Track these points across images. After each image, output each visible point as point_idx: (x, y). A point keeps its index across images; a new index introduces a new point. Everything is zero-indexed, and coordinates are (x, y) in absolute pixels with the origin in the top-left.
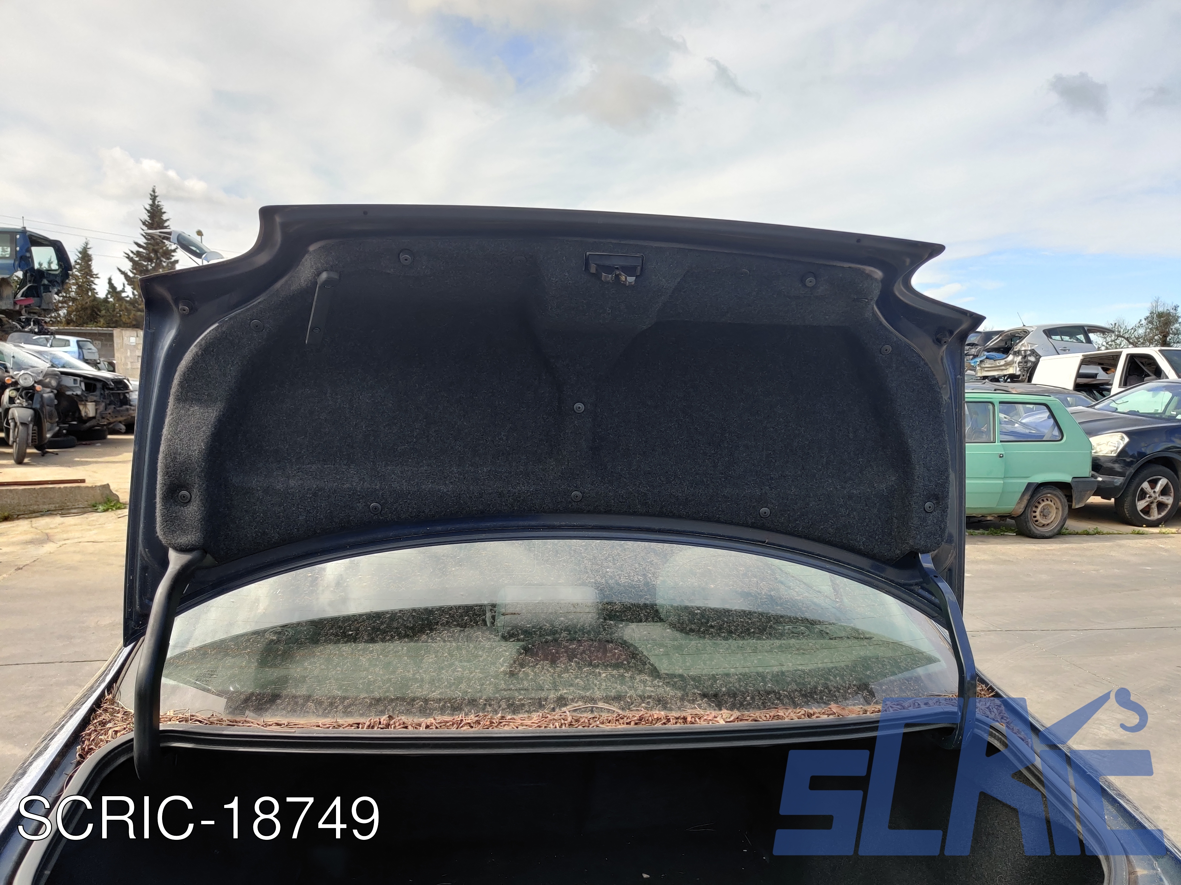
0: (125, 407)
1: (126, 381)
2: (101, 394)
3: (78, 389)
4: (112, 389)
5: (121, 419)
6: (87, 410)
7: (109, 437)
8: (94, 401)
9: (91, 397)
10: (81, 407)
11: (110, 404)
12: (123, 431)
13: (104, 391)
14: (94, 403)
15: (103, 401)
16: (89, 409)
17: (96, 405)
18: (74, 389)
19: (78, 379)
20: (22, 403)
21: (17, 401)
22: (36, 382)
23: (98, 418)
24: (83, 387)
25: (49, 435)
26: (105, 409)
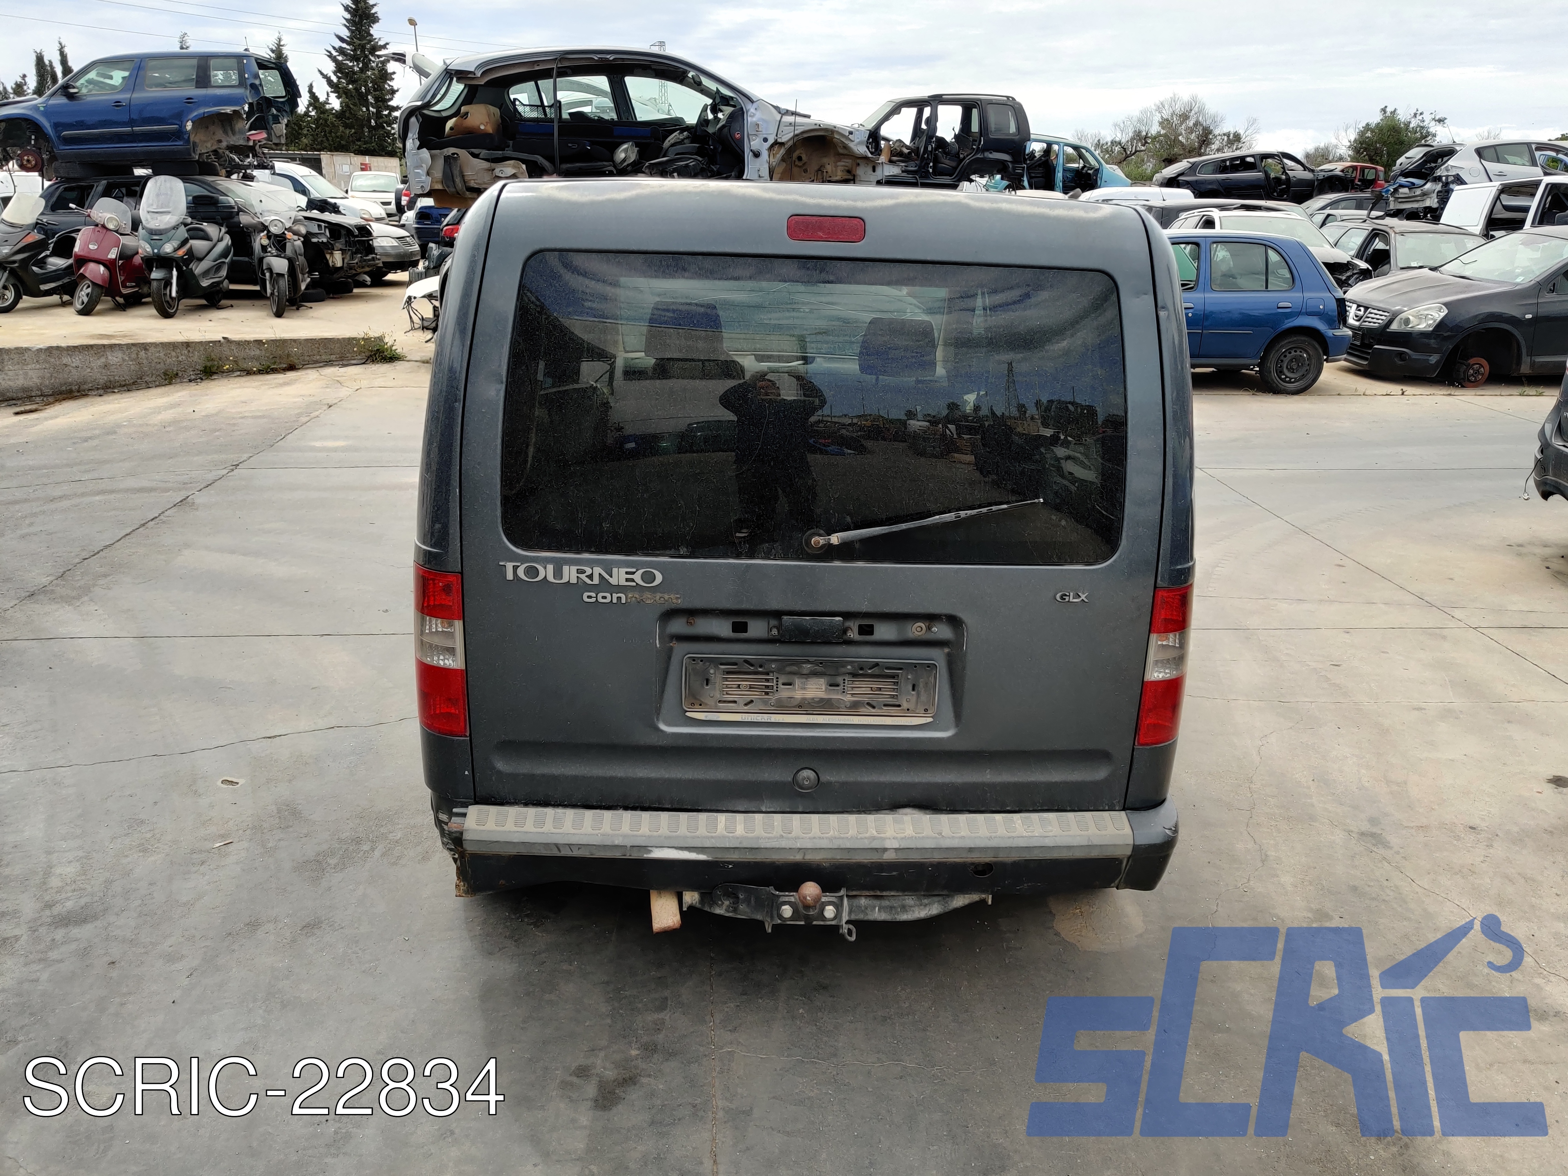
0: (370, 257)
1: (368, 227)
2: (346, 241)
3: (323, 235)
4: (357, 236)
5: (367, 269)
6: (334, 260)
7: (355, 291)
8: (341, 250)
9: (338, 245)
10: (328, 256)
11: (356, 253)
12: (369, 283)
13: (350, 239)
14: (340, 252)
15: (349, 250)
16: (337, 259)
17: (342, 254)
18: (319, 237)
19: (323, 224)
20: (274, 252)
21: (269, 249)
22: (286, 229)
23: (345, 269)
24: (328, 233)
25: (303, 287)
26: (352, 258)
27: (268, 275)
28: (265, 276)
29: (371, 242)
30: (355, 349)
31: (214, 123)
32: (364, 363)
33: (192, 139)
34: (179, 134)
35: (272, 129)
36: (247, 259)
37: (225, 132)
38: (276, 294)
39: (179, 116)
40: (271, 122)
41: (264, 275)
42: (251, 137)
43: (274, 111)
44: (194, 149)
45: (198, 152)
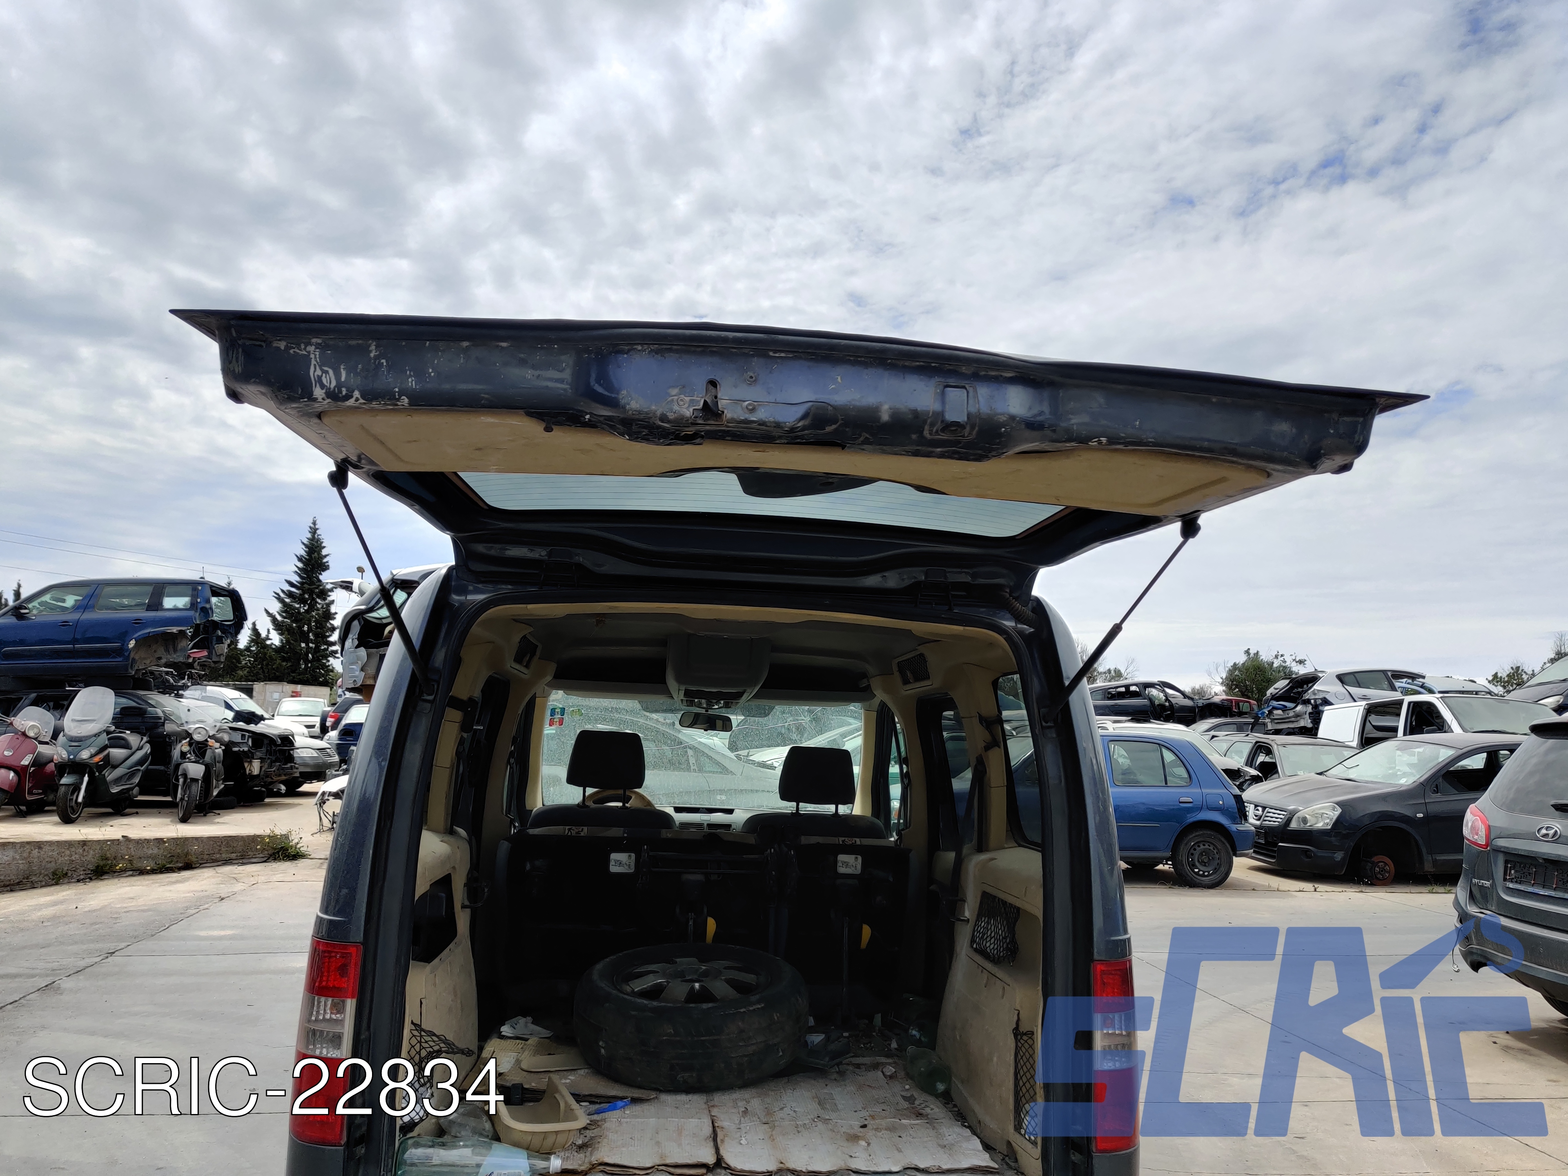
0: (289, 765)
1: (291, 737)
2: (267, 751)
3: (245, 745)
4: (279, 746)
5: (283, 778)
6: (252, 768)
7: (267, 800)
8: (260, 758)
9: (259, 754)
10: (246, 765)
11: (275, 761)
12: (283, 792)
13: (271, 748)
14: (259, 760)
15: (269, 758)
16: (255, 767)
17: (261, 763)
18: (241, 746)
19: (246, 734)
20: (193, 758)
21: (189, 756)
22: (209, 737)
23: (261, 777)
24: (250, 743)
25: (215, 793)
26: (270, 766)
27: (181, 780)
28: (178, 782)
29: (291, 752)
30: (258, 847)
31: (157, 643)
32: (265, 862)
33: (132, 655)
34: (121, 651)
35: (214, 648)
36: (162, 768)
37: (167, 650)
38: (186, 799)
39: (124, 637)
40: (214, 643)
41: (177, 780)
42: (191, 655)
43: (220, 633)
44: (132, 665)
45: (136, 668)
